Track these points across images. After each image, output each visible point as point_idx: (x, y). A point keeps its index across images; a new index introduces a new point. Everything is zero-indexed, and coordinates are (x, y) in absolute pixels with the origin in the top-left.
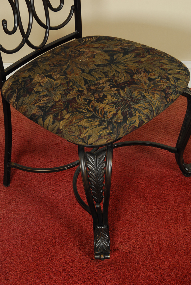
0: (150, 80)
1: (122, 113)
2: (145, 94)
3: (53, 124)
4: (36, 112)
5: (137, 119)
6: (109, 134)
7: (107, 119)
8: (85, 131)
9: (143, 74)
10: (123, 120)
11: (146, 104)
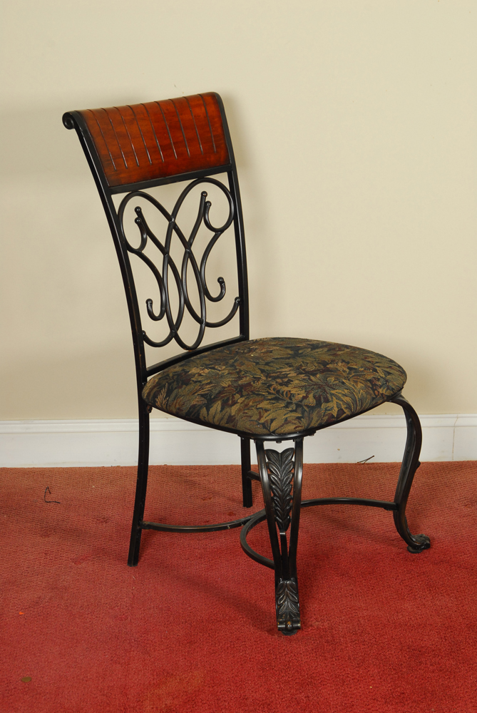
0: (350, 369)
1: (314, 397)
2: (344, 380)
3: (221, 411)
4: (198, 401)
5: (335, 406)
6: (299, 418)
7: (294, 401)
8: (266, 414)
9: (340, 364)
10: (317, 404)
11: (346, 391)
